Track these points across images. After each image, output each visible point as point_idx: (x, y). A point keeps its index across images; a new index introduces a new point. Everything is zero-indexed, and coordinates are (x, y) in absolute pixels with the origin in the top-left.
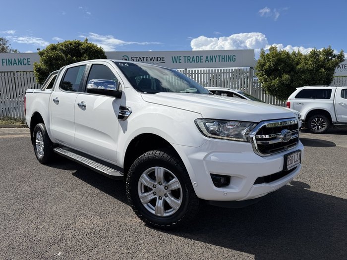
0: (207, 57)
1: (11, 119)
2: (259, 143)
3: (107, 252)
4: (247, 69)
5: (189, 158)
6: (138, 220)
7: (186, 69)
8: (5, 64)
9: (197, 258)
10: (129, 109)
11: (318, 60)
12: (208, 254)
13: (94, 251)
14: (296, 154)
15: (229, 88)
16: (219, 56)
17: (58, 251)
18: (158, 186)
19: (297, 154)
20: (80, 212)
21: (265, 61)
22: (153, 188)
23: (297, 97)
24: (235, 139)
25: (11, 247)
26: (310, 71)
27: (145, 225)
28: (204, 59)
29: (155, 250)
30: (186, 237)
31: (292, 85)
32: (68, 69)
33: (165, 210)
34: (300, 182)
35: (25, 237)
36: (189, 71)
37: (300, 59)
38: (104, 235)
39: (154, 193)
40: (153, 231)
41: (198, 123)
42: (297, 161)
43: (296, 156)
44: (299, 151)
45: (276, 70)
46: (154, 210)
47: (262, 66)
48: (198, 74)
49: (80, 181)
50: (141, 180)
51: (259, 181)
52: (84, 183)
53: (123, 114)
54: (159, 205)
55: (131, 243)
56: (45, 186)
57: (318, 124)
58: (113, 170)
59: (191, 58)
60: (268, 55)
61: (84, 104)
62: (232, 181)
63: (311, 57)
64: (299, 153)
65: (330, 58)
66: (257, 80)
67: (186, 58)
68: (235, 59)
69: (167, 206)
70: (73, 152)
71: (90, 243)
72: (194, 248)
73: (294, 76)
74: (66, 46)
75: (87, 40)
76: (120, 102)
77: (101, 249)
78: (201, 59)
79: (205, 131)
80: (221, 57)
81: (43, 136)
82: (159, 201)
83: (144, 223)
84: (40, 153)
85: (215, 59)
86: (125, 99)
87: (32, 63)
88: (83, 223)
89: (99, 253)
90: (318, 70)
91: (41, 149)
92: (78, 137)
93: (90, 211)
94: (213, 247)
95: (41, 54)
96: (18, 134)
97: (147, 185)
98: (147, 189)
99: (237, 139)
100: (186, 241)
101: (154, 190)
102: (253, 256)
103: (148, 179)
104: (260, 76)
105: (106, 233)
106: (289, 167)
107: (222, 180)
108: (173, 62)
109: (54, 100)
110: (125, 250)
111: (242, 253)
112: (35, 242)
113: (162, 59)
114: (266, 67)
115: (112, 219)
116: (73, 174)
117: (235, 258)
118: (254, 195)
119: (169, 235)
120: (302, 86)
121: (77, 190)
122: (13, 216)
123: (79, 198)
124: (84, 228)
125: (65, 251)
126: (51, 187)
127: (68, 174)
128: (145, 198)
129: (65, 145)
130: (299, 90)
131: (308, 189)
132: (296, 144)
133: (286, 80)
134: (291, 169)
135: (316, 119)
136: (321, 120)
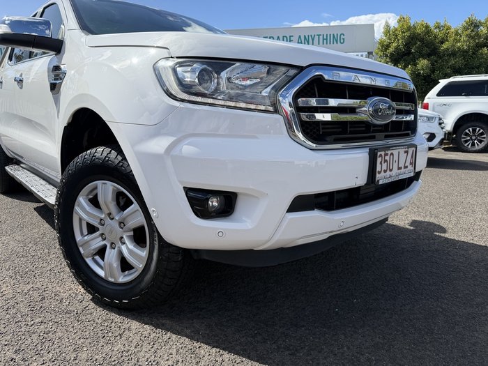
0: (300, 36)
2: (305, 116)
5: (136, 153)
10: (63, 67)
11: (477, 34)
14: (402, 151)
16: (319, 35)
18: (108, 221)
19: (407, 152)
21: (391, 39)
22: (99, 226)
23: (440, 94)
26: (464, 53)
28: (295, 39)
31: (432, 76)
37: (448, 34)
39: (104, 240)
41: (160, 69)
42: (406, 167)
43: (403, 156)
44: (413, 145)
45: (408, 53)
46: (103, 269)
47: (385, 47)
50: (77, 209)
53: (56, 80)
54: (110, 260)
57: (474, 138)
60: (396, 30)
61: (22, 78)
62: (240, 205)
63: (465, 29)
64: (411, 150)
68: (344, 39)
73: (436, 61)
79: (174, 89)
80: (321, 37)
82: (110, 252)
85: (313, 40)
90: (477, 51)
101: (101, 229)
106: (382, 178)
107: (214, 203)
114: (391, 49)
128: (87, 244)
130: (443, 83)
131: (442, 235)
132: (407, 135)
133: (423, 69)
134: (387, 181)
135: (471, 129)
136: (479, 130)
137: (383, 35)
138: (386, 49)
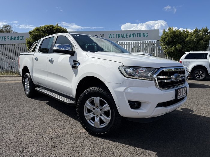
0: (130, 34)
1: (12, 72)
2: (159, 81)
3: (63, 149)
4: (155, 42)
5: (114, 91)
6: (84, 130)
7: (117, 42)
8: (9, 39)
9: (119, 153)
10: (79, 62)
11: (199, 35)
12: (127, 151)
13: (56, 149)
14: (183, 89)
15: (144, 52)
16: (138, 34)
17: (33, 148)
18: (96, 109)
19: (184, 89)
20: (49, 125)
21: (166, 36)
22: (93, 110)
23: (186, 58)
24: (144, 79)
25: (4, 145)
26: (194, 42)
27: (88, 133)
28: (128, 35)
29: (93, 149)
30: (113, 141)
31: (182, 51)
32: (44, 39)
33: (101, 124)
34: (187, 109)
35: (13, 140)
36: (119, 43)
37: (188, 35)
38: (62, 139)
39: (94, 114)
40: (93, 137)
41: (120, 68)
42: (184, 94)
43: (184, 90)
44: (186, 87)
45: (173, 41)
46: (94, 124)
47: (164, 39)
48: (125, 44)
49: (50, 107)
50: (86, 105)
51: (159, 105)
52: (53, 108)
53: (75, 65)
54: (97, 121)
55: (78, 144)
56: (29, 110)
57: (199, 75)
58: (70, 100)
59: (121, 35)
60: (168, 33)
61: (53, 60)
62: (142, 105)
63: (194, 33)
64: (185, 89)
65: (206, 34)
66: (161, 48)
67: (118, 35)
68: (147, 35)
69: (101, 122)
70: (47, 90)
71: (53, 144)
72: (118, 148)
73: (184, 45)
74: (45, 28)
75: (58, 25)
76: (74, 58)
77: (60, 147)
78: (126, 36)
79: (125, 74)
80: (139, 34)
81: (29, 81)
82: (96, 119)
83: (88, 132)
84: (27, 91)
85: (135, 35)
86: (77, 56)
87: (25, 39)
88: (50, 132)
89: (58, 149)
90: (199, 41)
91: (28, 88)
92: (49, 81)
93: (55, 125)
94: (130, 147)
95: (30, 33)
96: (16, 81)
97: (90, 109)
98: (89, 111)
99: (145, 79)
100: (113, 144)
101: (94, 111)
102: (155, 153)
103: (90, 105)
104: (163, 45)
105: (64, 138)
106: (179, 97)
107: (136, 105)
108: (110, 38)
109: (35, 58)
110: (75, 148)
111: (148, 151)
112: (20, 143)
113: (103, 36)
114: (166, 40)
115: (68, 130)
116: (47, 103)
117: (144, 154)
118: (156, 114)
119: (103, 140)
120: (189, 51)
121: (48, 112)
122: (8, 128)
123: (49, 117)
124: (50, 135)
125: (38, 148)
126: (33, 111)
127: (44, 103)
128: (88, 116)
129: (42, 86)
130: (187, 53)
131: (192, 113)
132: (183, 83)
133: (179, 48)
134: (180, 98)
135: (198, 71)
136: (201, 72)
137: (163, 34)
138: (164, 40)
